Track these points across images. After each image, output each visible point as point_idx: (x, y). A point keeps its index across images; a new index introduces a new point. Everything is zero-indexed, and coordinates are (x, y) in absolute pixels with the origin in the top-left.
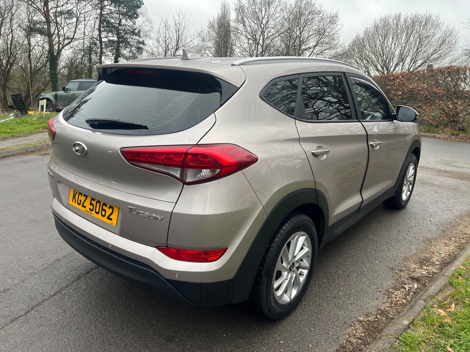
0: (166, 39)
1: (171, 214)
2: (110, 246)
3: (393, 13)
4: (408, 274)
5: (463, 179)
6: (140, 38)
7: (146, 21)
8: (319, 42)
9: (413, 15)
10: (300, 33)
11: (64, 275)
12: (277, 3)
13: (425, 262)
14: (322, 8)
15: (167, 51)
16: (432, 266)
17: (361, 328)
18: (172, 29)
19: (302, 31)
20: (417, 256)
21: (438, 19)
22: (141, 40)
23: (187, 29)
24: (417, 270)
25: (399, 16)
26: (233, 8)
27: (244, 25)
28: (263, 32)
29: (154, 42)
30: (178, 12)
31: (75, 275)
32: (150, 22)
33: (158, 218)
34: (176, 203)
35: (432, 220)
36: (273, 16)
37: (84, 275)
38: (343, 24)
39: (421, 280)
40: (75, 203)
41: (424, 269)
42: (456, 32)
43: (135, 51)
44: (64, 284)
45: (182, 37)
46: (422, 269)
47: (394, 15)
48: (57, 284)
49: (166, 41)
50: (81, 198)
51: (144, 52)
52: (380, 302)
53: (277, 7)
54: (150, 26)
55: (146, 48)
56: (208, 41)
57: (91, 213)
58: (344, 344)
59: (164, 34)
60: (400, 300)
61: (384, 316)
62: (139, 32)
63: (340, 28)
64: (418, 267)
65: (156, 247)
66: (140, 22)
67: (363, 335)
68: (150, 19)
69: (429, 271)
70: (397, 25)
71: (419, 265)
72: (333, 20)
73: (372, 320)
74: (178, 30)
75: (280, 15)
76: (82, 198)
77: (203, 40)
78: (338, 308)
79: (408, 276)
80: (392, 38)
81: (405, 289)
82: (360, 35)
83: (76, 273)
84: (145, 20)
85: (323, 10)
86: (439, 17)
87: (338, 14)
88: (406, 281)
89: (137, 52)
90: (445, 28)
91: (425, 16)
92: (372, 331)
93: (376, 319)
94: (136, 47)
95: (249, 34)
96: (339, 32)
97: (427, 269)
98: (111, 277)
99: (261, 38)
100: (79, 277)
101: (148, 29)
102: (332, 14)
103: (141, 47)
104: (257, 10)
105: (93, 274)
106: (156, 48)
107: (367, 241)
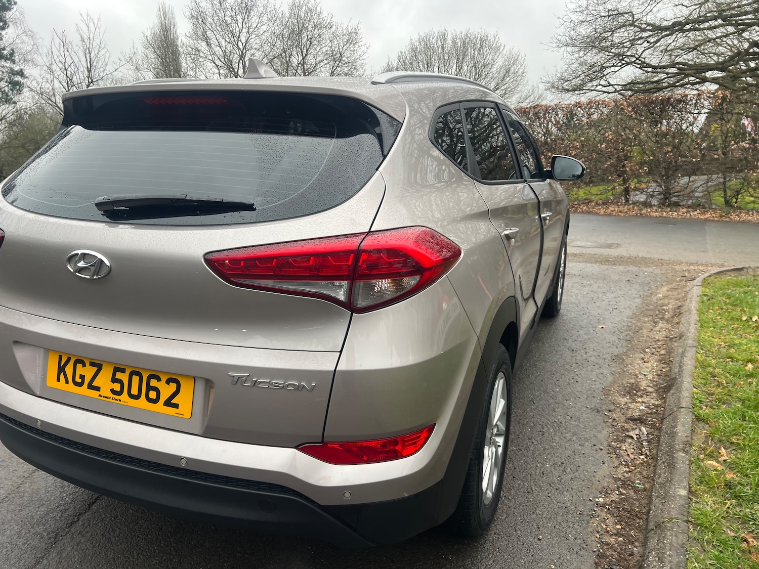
0: (67, 66)
1: (333, 374)
2: (184, 462)
3: (436, 30)
4: (623, 414)
5: (603, 263)
6: (14, 66)
7: (23, 35)
8: (335, 73)
9: (463, 34)
10: (303, 59)
11: (21, 540)
12: (261, 9)
13: (635, 392)
14: (333, 19)
15: (70, 88)
16: (647, 395)
17: (609, 515)
18: (76, 48)
19: (306, 55)
20: (619, 385)
21: (497, 40)
22: (16, 68)
23: (106, 50)
24: (632, 406)
25: (444, 35)
26: (186, 15)
27: (208, 44)
28: (242, 57)
29: (43, 72)
30: (85, 18)
31: (45, 534)
32: (32, 37)
33: (304, 386)
34: (341, 352)
35: (604, 327)
36: (256, 29)
37: (64, 530)
38: (368, 45)
39: (645, 420)
40: (67, 382)
41: (639, 402)
42: (523, 59)
43: (6, 89)
44: (28, 558)
45: (97, 62)
46: (636, 402)
47: (437, 33)
48: (12, 562)
49: (66, 70)
50: (80, 370)
51: (25, 90)
52: (611, 467)
53: (262, 15)
54: (33, 44)
55: (28, 82)
56: (146, 70)
57: (116, 400)
58: (601, 551)
59: (61, 58)
60: (636, 457)
61: (630, 489)
62: (12, 54)
63: (365, 51)
64: (630, 401)
65: (296, 447)
66: (11, 35)
67: (619, 527)
68: (31, 31)
69: (647, 404)
70: (443, 48)
71: (630, 398)
72: (352, 38)
73: (617, 500)
74: (87, 51)
75: (268, 28)
76: (89, 371)
77: (137, 68)
78: (558, 491)
79: (624, 418)
80: (437, 68)
81: (632, 437)
82: (393, 62)
83: (46, 529)
84: (20, 33)
85: (334, 23)
86: (497, 37)
87: (359, 28)
88: (627, 426)
89: (11, 90)
90: (508, 53)
91: (479, 36)
92: (629, 518)
93: (623, 497)
94: (8, 80)
95: (219, 58)
96: (364, 57)
97: (643, 402)
98: (127, 524)
99: (241, 65)
100: (56, 537)
101: (29, 48)
102: (349, 28)
103: (18, 81)
104: (228, 20)
105: (86, 525)
106: (47, 83)
107: (539, 373)
